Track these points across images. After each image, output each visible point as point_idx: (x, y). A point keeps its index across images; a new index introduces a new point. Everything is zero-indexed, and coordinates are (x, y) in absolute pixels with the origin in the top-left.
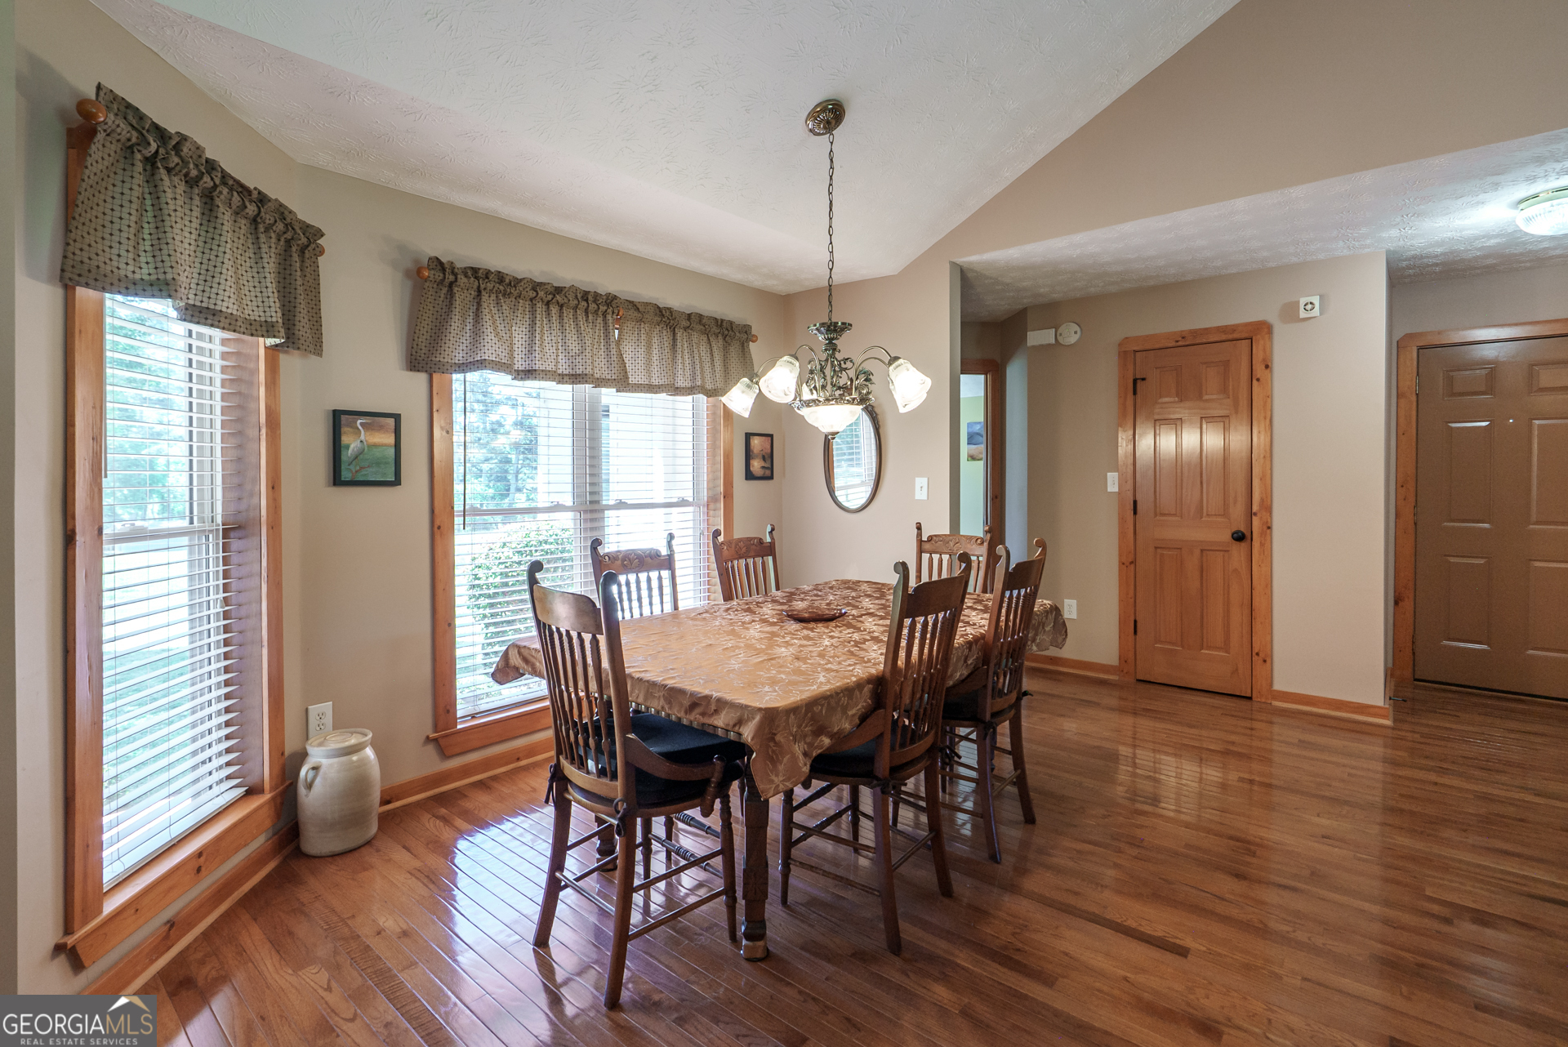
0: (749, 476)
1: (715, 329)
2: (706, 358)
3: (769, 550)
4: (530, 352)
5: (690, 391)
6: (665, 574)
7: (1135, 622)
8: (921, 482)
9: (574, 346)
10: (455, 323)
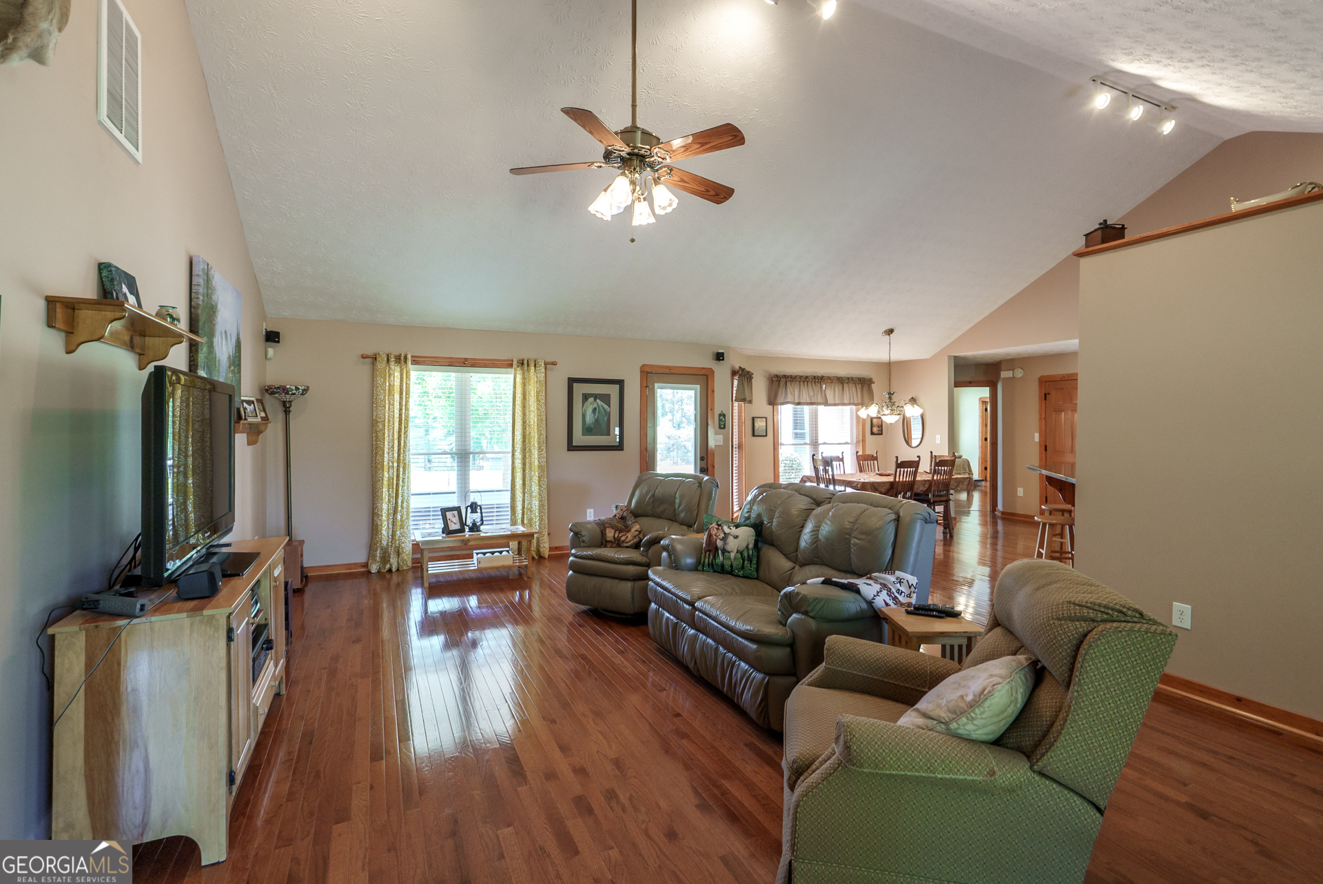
0: (872, 433)
1: (858, 382)
2: (855, 392)
3: (876, 459)
4: (799, 397)
5: (849, 404)
6: (841, 463)
7: (1046, 497)
8: (938, 437)
9: (811, 394)
10: (780, 392)
